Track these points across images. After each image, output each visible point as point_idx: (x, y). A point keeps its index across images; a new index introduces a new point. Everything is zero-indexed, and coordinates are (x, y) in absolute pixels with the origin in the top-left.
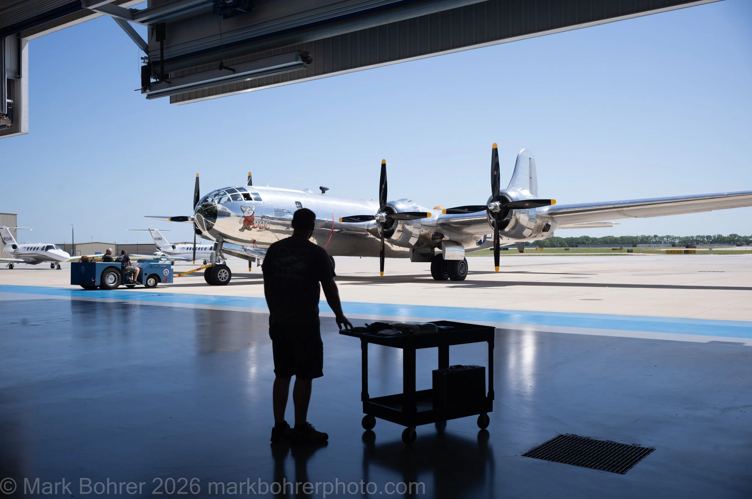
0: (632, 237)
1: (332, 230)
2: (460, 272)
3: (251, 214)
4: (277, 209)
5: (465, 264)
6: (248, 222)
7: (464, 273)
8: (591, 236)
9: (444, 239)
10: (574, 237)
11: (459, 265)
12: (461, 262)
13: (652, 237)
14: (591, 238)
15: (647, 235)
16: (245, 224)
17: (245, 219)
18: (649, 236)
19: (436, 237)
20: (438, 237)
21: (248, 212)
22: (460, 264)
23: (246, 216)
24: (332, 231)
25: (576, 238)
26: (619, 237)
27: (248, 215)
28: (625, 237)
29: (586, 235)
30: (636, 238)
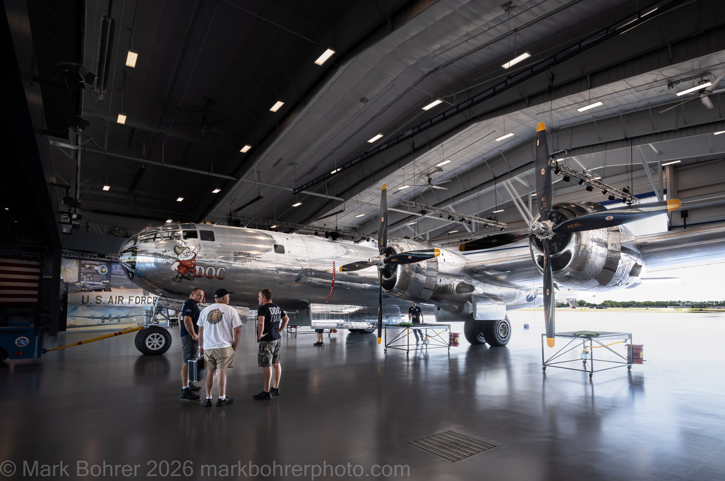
0: (664, 302)
1: (331, 281)
2: (500, 335)
3: (190, 258)
4: (239, 252)
5: (507, 325)
6: (185, 268)
7: (506, 337)
8: (636, 301)
9: (474, 292)
10: (625, 301)
11: (498, 326)
12: (502, 322)
13: (677, 302)
14: (636, 302)
15: (674, 301)
16: (181, 271)
17: (180, 264)
18: (675, 302)
19: (462, 289)
20: (465, 289)
21: (185, 254)
22: (501, 324)
23: (181, 259)
24: (333, 283)
25: (627, 302)
26: (655, 301)
27: (186, 259)
28: (659, 302)
29: (633, 301)
30: (667, 302)
